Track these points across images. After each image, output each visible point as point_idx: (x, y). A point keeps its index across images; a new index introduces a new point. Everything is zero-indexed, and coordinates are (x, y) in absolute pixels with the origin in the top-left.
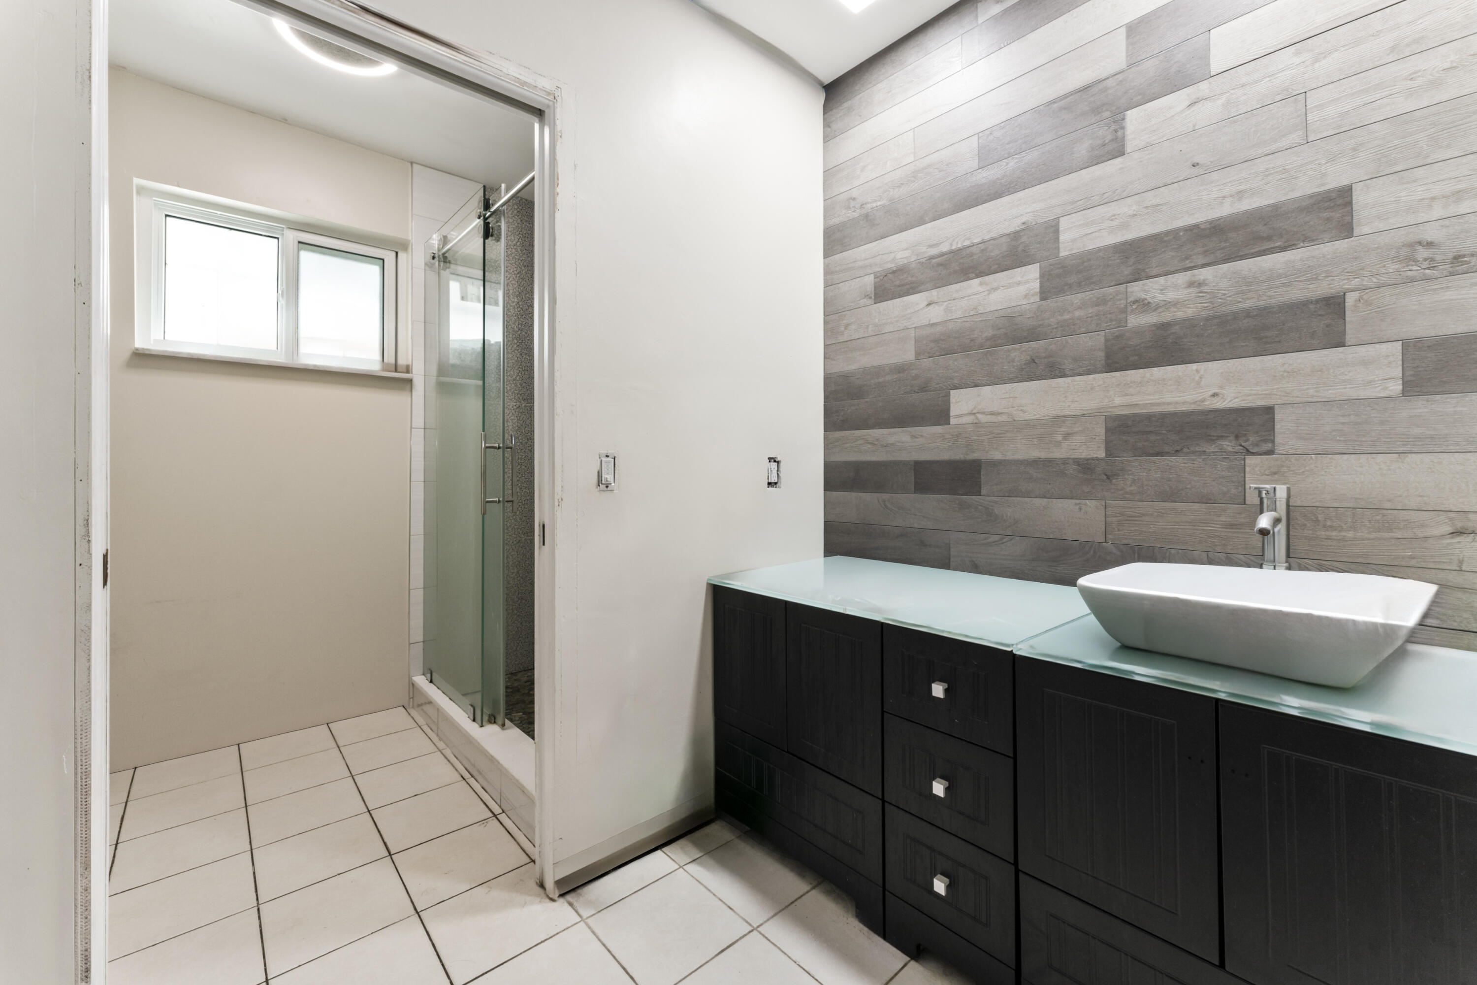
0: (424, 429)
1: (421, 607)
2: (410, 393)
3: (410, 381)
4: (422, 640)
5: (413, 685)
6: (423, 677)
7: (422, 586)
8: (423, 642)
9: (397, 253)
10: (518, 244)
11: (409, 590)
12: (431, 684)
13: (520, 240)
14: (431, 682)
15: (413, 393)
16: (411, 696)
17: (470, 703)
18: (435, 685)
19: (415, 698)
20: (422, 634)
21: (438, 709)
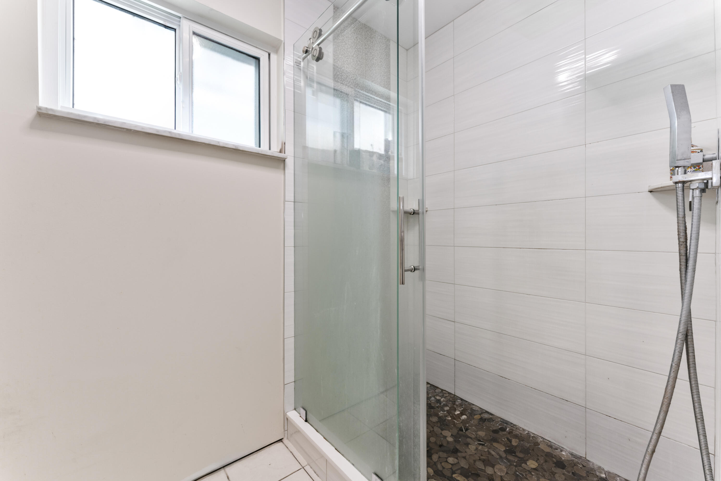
0: (294, 202)
1: (292, 352)
2: (283, 171)
3: (283, 161)
4: (294, 381)
5: (287, 420)
6: (294, 411)
7: (293, 336)
8: (295, 382)
9: (269, 55)
10: (355, 55)
11: (284, 339)
12: (307, 423)
13: (356, 53)
14: (306, 421)
15: (286, 171)
16: (286, 429)
17: (373, 471)
18: (308, 423)
19: (288, 430)
20: (293, 375)
21: (327, 460)
